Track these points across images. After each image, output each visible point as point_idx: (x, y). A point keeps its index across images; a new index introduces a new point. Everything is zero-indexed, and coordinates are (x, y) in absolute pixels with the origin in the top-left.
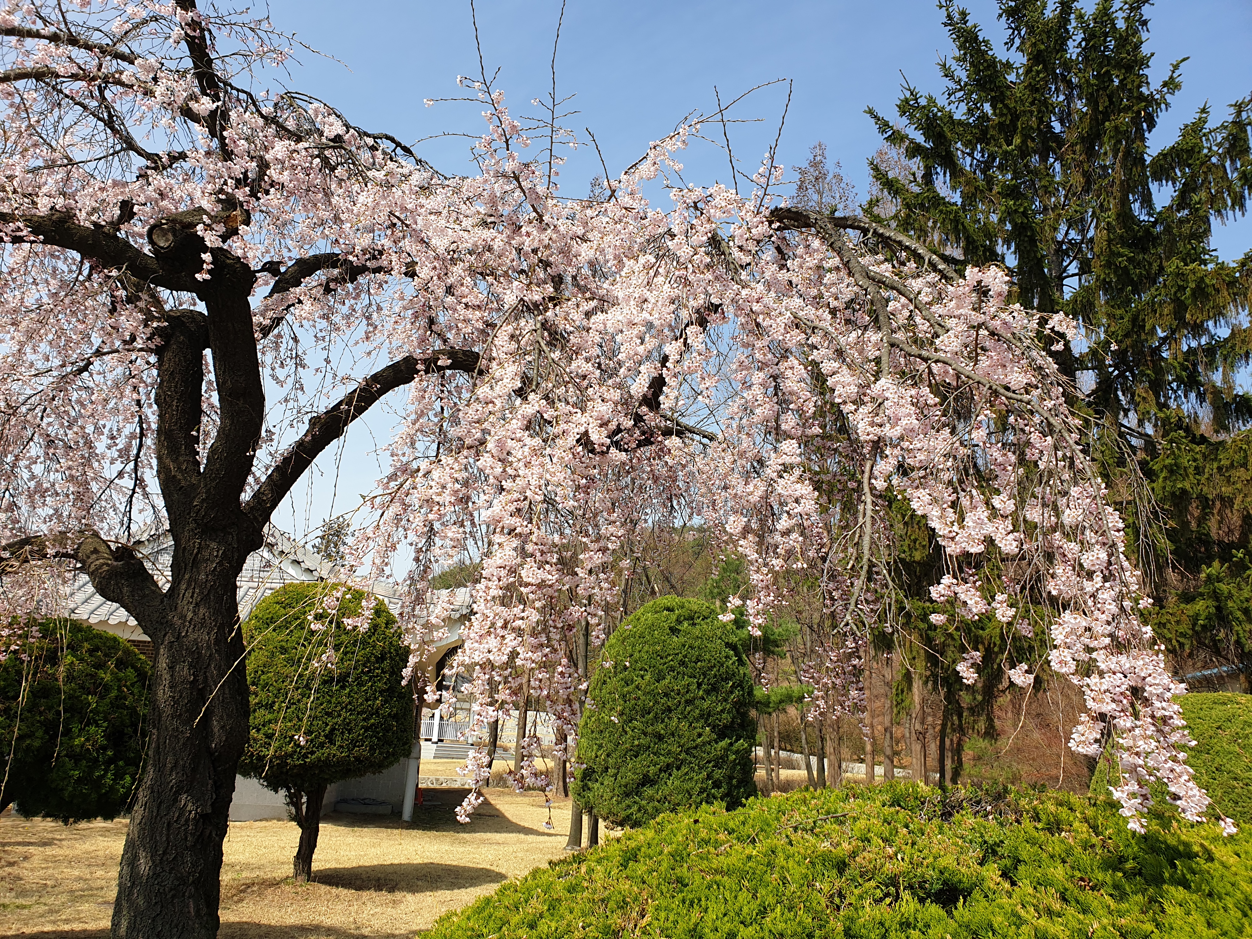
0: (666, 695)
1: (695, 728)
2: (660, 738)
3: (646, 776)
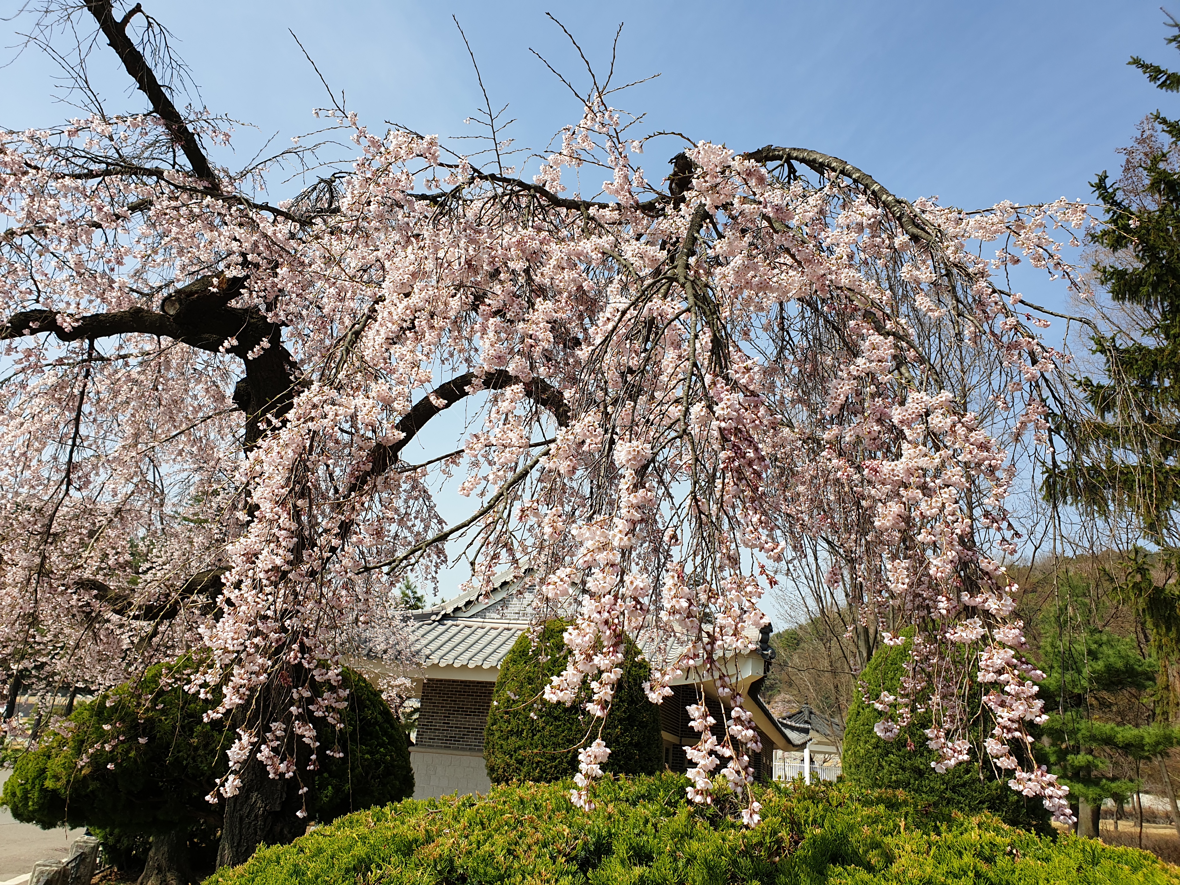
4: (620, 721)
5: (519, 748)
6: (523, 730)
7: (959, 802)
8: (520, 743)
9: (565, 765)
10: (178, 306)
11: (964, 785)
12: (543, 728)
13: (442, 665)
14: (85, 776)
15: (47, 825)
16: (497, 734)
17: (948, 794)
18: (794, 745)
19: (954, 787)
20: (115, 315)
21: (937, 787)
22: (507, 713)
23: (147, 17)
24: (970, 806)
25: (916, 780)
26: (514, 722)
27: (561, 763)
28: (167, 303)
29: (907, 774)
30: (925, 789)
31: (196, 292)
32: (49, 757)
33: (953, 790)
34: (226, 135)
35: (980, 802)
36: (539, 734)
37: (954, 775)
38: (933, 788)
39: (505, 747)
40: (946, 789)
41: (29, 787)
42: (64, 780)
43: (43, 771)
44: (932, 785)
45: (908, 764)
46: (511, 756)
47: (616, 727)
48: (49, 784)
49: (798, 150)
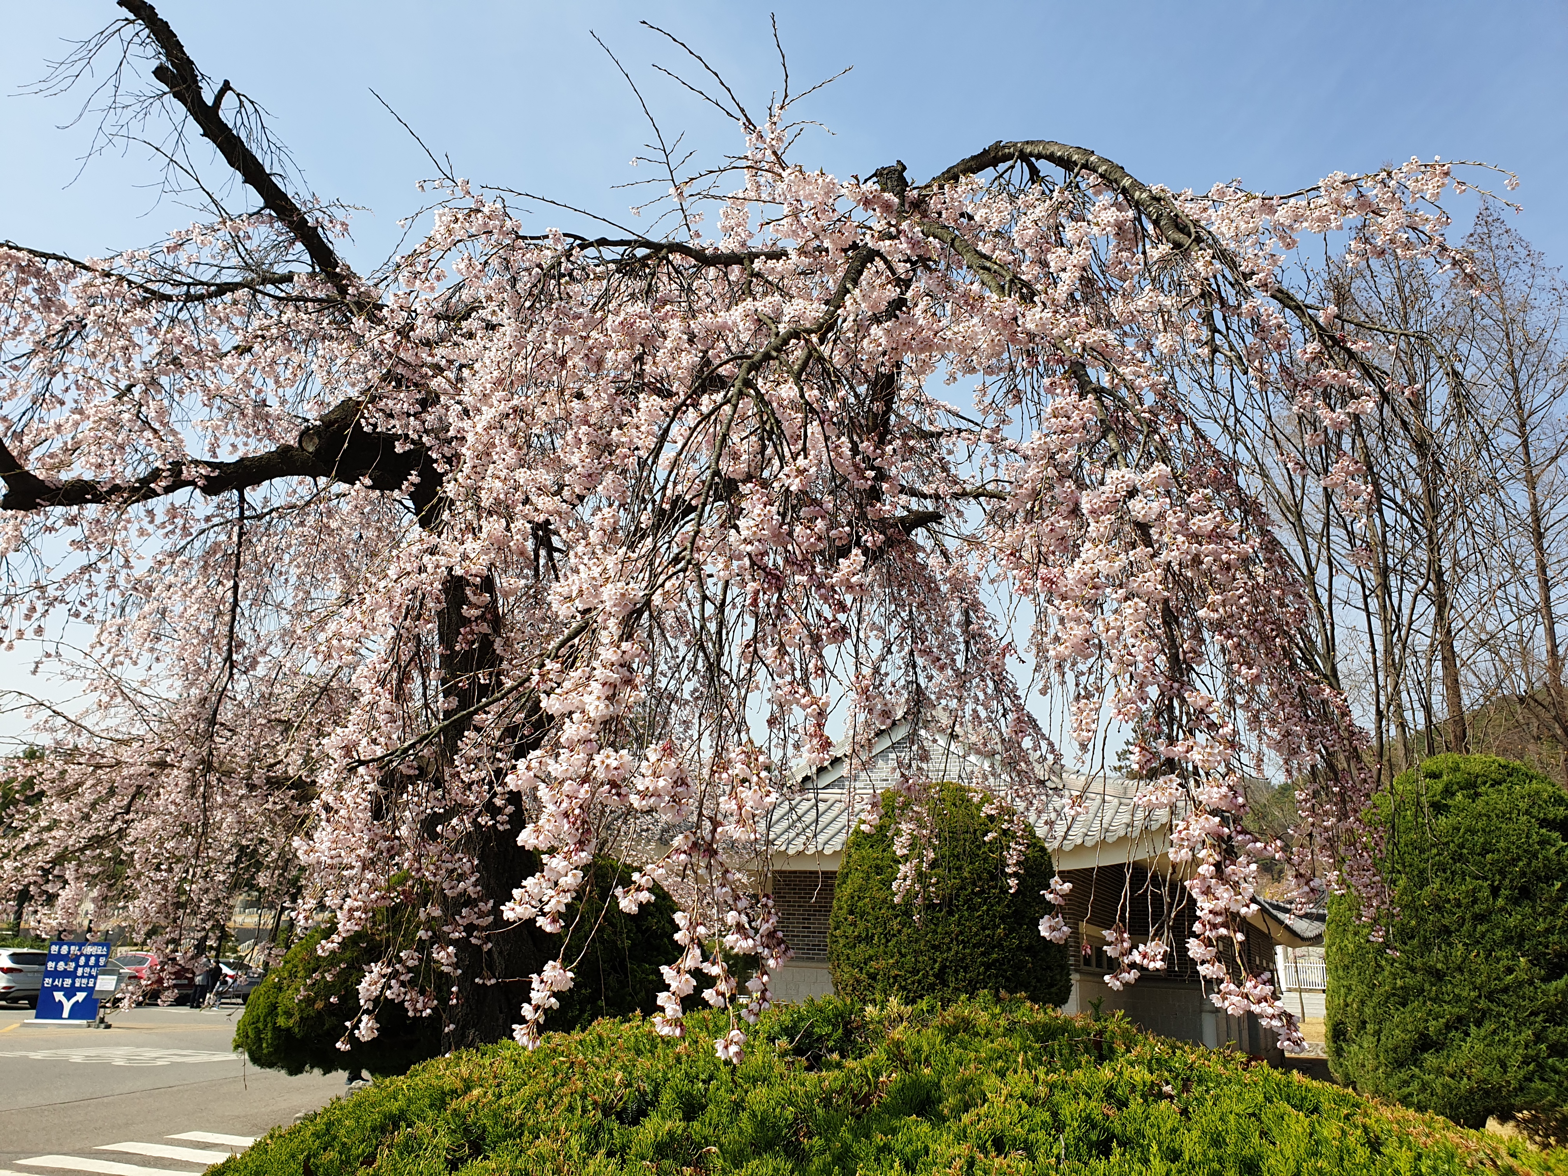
0: (1438, 908)
1: (1498, 960)
2: (1438, 976)
3: (1423, 1036)
4: (1003, 918)
5: (871, 958)
6: (873, 935)
7: (1500, 1014)
8: (871, 952)
9: (931, 979)
10: (317, 441)
11: (1505, 990)
12: (899, 931)
13: (791, 852)
14: (319, 1012)
15: (295, 1070)
16: (842, 941)
17: (1483, 1004)
18: (1303, 939)
19: (1491, 993)
20: (261, 458)
21: (1465, 994)
22: (851, 912)
23: (238, 95)
24: (1516, 1019)
25: (1432, 985)
26: (861, 925)
27: (926, 976)
28: (305, 438)
29: (1419, 977)
30: (1447, 998)
31: (336, 421)
32: (280, 989)
33: (1490, 997)
34: (343, 224)
35: (1531, 1014)
36: (895, 940)
37: (1489, 977)
38: (1459, 995)
39: (852, 958)
40: (1480, 996)
41: (260, 1026)
42: (297, 1017)
43: (274, 1007)
44: (1457, 991)
45: (1418, 963)
46: (861, 969)
47: (998, 927)
48: (281, 1021)
49: (1032, 142)
